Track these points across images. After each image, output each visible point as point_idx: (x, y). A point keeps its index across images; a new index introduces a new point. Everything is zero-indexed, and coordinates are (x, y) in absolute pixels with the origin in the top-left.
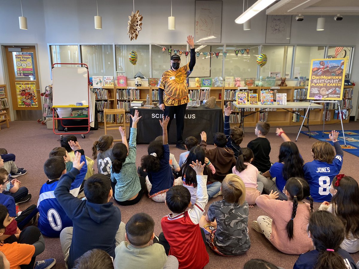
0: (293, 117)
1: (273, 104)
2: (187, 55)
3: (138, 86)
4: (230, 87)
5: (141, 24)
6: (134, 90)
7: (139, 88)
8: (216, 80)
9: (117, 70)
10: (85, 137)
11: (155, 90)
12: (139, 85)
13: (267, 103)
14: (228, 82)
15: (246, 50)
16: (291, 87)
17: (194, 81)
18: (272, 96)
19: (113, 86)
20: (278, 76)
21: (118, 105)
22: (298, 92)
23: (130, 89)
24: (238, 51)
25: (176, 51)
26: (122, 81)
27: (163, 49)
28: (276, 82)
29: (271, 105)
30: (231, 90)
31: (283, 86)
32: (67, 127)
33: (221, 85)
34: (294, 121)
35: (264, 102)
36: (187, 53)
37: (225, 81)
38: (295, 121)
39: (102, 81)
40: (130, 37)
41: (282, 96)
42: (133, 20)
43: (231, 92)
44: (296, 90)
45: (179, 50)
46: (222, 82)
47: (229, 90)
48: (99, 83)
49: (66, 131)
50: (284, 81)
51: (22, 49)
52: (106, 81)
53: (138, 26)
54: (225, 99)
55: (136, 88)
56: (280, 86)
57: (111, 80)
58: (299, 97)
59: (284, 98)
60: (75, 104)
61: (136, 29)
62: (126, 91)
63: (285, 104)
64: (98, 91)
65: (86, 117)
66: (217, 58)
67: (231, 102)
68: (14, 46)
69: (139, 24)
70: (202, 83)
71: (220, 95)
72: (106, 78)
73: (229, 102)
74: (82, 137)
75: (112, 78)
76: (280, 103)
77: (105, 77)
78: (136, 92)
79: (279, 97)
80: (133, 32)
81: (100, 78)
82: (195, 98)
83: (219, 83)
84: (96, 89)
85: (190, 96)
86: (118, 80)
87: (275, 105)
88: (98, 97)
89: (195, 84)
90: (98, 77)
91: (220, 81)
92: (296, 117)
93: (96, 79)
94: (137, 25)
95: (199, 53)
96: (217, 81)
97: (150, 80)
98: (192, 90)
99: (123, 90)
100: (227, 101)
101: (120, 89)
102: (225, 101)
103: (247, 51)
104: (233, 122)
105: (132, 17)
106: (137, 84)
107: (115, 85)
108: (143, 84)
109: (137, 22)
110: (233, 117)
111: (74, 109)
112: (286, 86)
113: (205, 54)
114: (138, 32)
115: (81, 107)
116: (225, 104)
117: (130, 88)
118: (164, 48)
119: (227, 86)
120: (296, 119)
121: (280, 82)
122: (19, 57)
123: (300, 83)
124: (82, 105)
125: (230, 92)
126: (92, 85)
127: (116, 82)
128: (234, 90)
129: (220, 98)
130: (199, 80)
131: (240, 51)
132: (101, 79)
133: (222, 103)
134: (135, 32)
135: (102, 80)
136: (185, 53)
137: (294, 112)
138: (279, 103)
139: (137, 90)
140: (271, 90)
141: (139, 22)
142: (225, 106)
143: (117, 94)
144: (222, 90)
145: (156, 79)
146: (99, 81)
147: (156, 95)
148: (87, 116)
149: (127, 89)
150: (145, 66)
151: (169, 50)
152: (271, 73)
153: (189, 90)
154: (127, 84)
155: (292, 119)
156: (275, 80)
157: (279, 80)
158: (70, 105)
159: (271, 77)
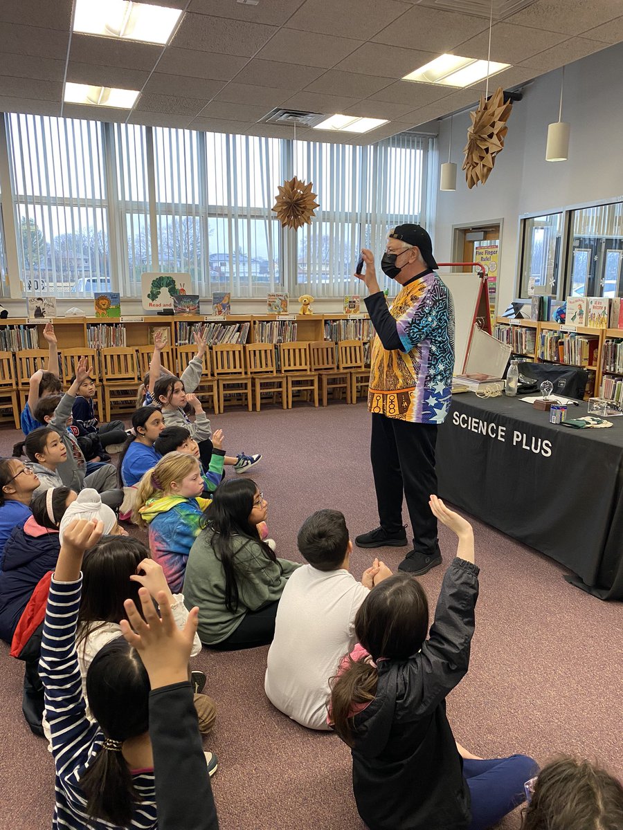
5: (503, 130)
40: (469, 176)
42: (481, 121)
48: (578, 317)
51: (486, 233)
53: (495, 136)
61: (487, 150)
68: (473, 229)
69: (495, 132)
80: (476, 160)
94: (491, 136)
105: (480, 114)
109: (493, 125)
114: (493, 159)
122: (490, 250)
134: (482, 158)
141: (499, 125)
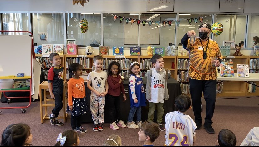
0: (248, 87)
1: (234, 76)
2: (138, 23)
3: (88, 54)
4: (183, 56)
6: (84, 59)
7: (90, 56)
8: (168, 49)
9: (68, 38)
10: (25, 112)
11: (106, 58)
12: (90, 53)
13: (227, 75)
14: (181, 50)
15: (199, 19)
16: (246, 56)
17: (146, 50)
18: (232, 67)
19: (63, 54)
20: (232, 45)
21: (67, 74)
22: (254, 61)
23: (80, 58)
24: (191, 20)
25: (128, 19)
26: (72, 50)
27: (115, 18)
28: (231, 51)
29: (231, 77)
30: (185, 59)
31: (238, 55)
32: (10, 99)
33: (174, 54)
34: (250, 91)
35: (224, 74)
36: (139, 21)
37: (178, 49)
38: (252, 92)
39: (52, 50)
41: (244, 68)
43: (185, 61)
44: (252, 60)
45: (130, 19)
46: (175, 51)
47: (182, 59)
49: (8, 103)
50: (239, 51)
52: (56, 49)
54: (178, 68)
55: (86, 56)
56: (234, 55)
57: (60, 48)
58: (255, 67)
59: (246, 70)
60: (16, 75)
62: (76, 60)
63: (247, 76)
64: (47, 59)
65: (28, 90)
66: (170, 26)
67: (185, 72)
70: (154, 52)
71: (173, 64)
72: (56, 47)
73: (182, 72)
74: (22, 112)
75: (61, 46)
76: (242, 76)
77: (54, 45)
78: (85, 61)
79: (240, 68)
81: (48, 46)
82: (148, 67)
83: (172, 52)
84: (45, 57)
85: (142, 65)
86: (68, 47)
87: (236, 77)
88: (47, 66)
89: (148, 53)
90: (47, 45)
91: (173, 50)
92: (252, 87)
93: (46, 48)
95: (152, 21)
96: (170, 50)
97: (101, 48)
98: (144, 59)
99: (73, 58)
100: (181, 71)
101: (69, 58)
102: (178, 71)
103: (201, 19)
104: (187, 92)
106: (87, 52)
107: (64, 53)
108: (93, 52)
110: (187, 87)
111: (16, 80)
112: (241, 55)
113: (157, 23)
115: (22, 78)
116: (178, 74)
117: (80, 56)
118: (115, 16)
119: (180, 55)
120: (252, 90)
121: (234, 52)
123: (255, 53)
124: (23, 76)
125: (183, 61)
126: (41, 53)
127: (66, 50)
128: (188, 59)
129: (173, 67)
130: (151, 49)
131: (193, 20)
132: (50, 46)
133: (176, 72)
135: (51, 48)
136: (137, 22)
137: (249, 82)
138: (240, 75)
139: (87, 58)
140: (226, 59)
142: (178, 76)
143: (67, 63)
144: (175, 59)
145: (107, 47)
146: (48, 49)
147: (107, 64)
148: (29, 88)
149: (77, 58)
150: (97, 34)
151: (120, 18)
152: (225, 43)
153: (141, 59)
154: (77, 53)
155: (248, 90)
156: (229, 49)
157: (233, 49)
158: (10, 76)
159: (225, 47)
